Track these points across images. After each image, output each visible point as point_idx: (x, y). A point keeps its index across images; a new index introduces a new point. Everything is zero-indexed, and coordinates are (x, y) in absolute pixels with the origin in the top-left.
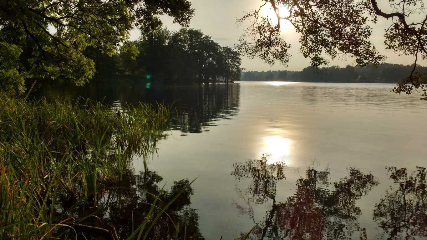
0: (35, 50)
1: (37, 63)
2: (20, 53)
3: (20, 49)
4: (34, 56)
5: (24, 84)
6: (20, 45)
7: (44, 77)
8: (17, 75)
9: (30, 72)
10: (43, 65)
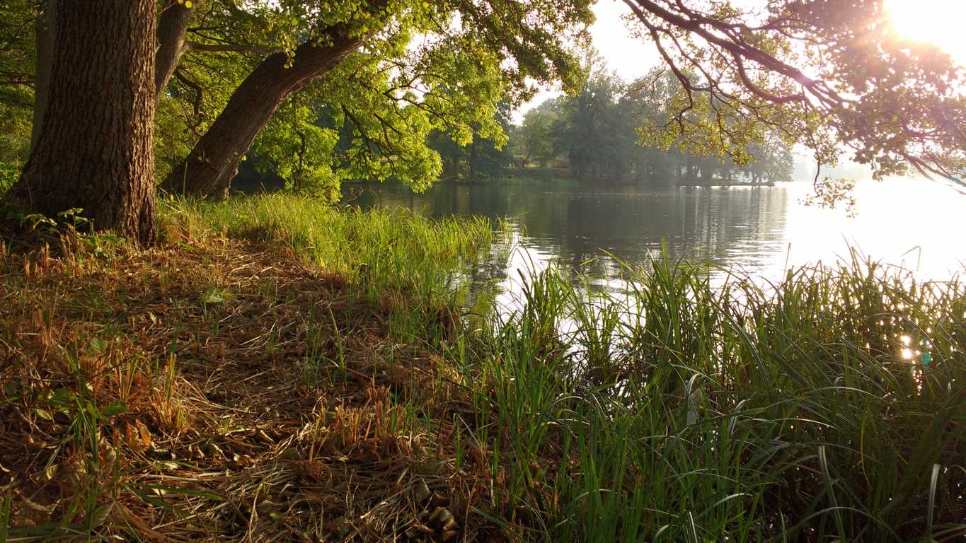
0: (357, 137)
1: (359, 155)
2: (335, 142)
3: (336, 136)
4: (354, 146)
5: (339, 189)
6: (336, 129)
7: (367, 178)
8: (330, 174)
9: (349, 170)
10: (368, 158)
